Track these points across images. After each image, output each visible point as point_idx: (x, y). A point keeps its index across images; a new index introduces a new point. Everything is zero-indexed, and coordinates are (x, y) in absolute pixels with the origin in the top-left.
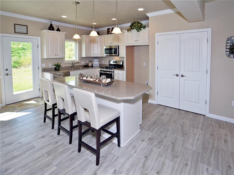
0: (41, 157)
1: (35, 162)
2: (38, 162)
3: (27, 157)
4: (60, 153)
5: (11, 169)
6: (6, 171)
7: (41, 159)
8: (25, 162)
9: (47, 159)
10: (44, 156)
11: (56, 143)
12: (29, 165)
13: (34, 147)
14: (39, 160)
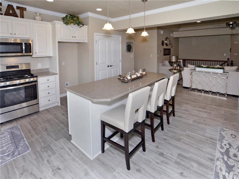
0: (186, 143)
1: (192, 145)
2: (190, 143)
3: (192, 153)
4: (174, 133)
5: (209, 157)
6: (212, 159)
7: (187, 142)
8: (196, 151)
9: (185, 138)
10: (183, 142)
11: (166, 140)
12: (196, 147)
13: (179, 155)
14: (188, 143)
